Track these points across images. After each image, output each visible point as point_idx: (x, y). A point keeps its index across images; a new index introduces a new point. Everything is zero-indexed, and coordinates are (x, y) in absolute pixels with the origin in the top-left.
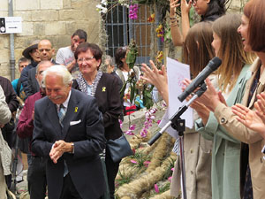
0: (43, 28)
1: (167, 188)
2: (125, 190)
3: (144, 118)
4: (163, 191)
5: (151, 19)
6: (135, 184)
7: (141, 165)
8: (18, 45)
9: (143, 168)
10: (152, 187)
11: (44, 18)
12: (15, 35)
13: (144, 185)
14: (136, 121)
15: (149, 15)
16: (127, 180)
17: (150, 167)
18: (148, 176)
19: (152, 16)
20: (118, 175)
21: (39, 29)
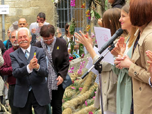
0: (21, 11)
1: (92, 103)
2: (68, 104)
3: (79, 63)
4: (90, 105)
5: (83, 7)
6: (74, 101)
7: (77, 90)
8: (7, 21)
9: (78, 92)
10: (84, 102)
11: (21, 6)
12: (5, 15)
13: (79, 101)
14: (74, 65)
15: (82, 4)
16: (69, 98)
17: (82, 91)
18: (81, 96)
19: (84, 5)
20: (64, 96)
21: (19, 11)
